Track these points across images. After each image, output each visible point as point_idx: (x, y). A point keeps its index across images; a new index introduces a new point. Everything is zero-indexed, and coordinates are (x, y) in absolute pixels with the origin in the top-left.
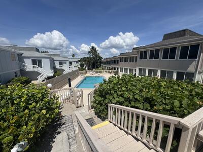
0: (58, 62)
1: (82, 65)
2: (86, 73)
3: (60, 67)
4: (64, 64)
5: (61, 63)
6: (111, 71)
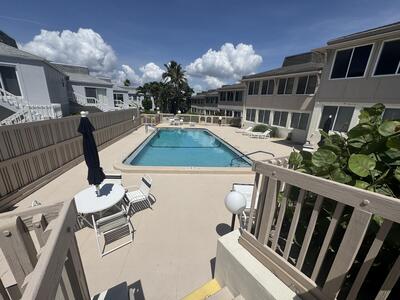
0: (82, 88)
1: (147, 105)
2: (158, 120)
3: (89, 101)
4: (100, 96)
5: (91, 92)
6: (220, 118)
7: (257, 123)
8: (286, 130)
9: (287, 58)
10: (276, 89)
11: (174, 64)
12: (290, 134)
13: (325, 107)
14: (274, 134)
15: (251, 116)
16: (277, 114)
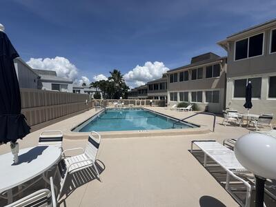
0: (50, 84)
4: (63, 89)
5: (56, 87)
6: (151, 101)
7: (179, 102)
8: (203, 104)
9: (193, 58)
10: (190, 77)
11: (115, 72)
12: (207, 107)
13: (236, 81)
14: (194, 108)
15: (174, 97)
16: (193, 94)
